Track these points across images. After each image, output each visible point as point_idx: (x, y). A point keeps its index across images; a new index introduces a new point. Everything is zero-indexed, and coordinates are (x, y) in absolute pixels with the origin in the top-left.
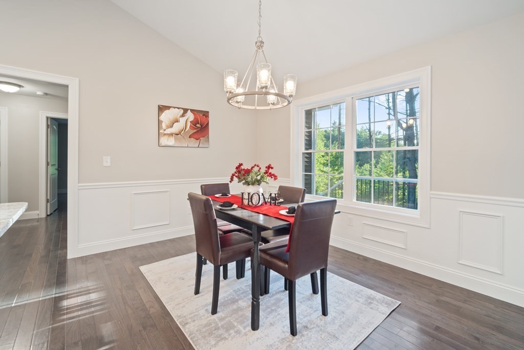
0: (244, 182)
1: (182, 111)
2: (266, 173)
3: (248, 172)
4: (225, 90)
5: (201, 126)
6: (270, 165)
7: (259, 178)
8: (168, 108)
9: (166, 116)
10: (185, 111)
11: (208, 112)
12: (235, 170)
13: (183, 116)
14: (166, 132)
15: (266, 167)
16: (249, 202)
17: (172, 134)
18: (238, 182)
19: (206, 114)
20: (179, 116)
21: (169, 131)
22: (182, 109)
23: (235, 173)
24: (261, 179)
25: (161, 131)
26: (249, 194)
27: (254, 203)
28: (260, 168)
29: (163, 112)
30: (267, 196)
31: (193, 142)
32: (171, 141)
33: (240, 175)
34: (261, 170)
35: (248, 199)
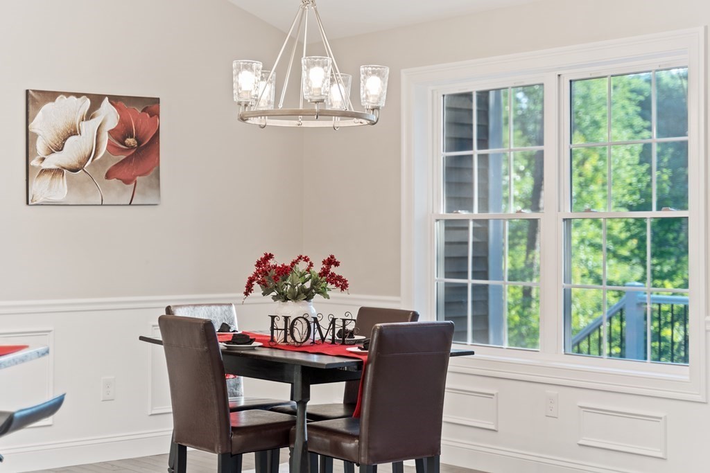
0: (274, 293)
1: (88, 102)
2: (325, 273)
3: (284, 272)
4: (236, 99)
5: (139, 144)
6: (332, 257)
7: (308, 285)
8: (52, 96)
9: (48, 121)
10: (96, 100)
11: (157, 101)
12: (254, 269)
13: (89, 116)
14: (45, 165)
15: (324, 262)
16: (286, 335)
17: (59, 171)
18: (264, 294)
19: (150, 106)
20: (79, 118)
21: (53, 161)
22: (88, 95)
23: (256, 274)
24: (312, 287)
25: (34, 163)
26: (286, 318)
27: (298, 338)
28: (311, 265)
29: (38, 108)
30: (325, 324)
31: (117, 191)
32: (59, 190)
33: (266, 278)
34: (313, 269)
35: (285, 329)
